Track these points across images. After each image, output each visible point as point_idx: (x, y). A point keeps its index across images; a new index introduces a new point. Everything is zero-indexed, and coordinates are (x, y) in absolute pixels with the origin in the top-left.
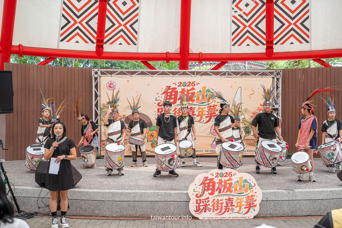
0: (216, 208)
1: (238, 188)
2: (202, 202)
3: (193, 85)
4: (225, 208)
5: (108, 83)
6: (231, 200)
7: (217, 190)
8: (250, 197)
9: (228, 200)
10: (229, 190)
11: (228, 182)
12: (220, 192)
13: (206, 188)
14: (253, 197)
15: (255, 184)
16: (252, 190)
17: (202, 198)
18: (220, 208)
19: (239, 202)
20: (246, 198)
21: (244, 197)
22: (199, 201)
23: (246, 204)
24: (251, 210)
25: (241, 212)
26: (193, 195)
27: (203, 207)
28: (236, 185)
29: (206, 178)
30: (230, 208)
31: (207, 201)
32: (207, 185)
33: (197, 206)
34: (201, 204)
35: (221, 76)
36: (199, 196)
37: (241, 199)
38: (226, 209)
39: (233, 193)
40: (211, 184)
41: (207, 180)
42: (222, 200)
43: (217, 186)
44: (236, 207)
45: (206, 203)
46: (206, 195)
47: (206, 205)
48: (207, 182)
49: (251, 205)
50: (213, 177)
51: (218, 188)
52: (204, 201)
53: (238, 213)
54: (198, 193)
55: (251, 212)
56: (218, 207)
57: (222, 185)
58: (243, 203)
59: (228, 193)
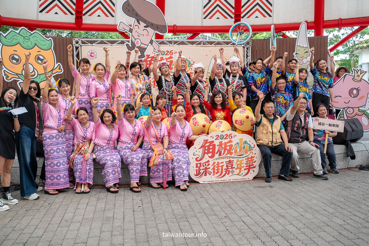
0: (216, 171)
1: (238, 150)
2: (202, 166)
3: (171, 54)
4: (225, 170)
5: (90, 52)
6: (231, 162)
7: (217, 153)
8: (250, 158)
9: (228, 163)
10: (230, 152)
11: (228, 144)
12: (220, 155)
13: (206, 151)
14: (253, 159)
15: (254, 145)
16: (252, 151)
17: (202, 162)
18: (220, 170)
19: (239, 164)
20: (246, 159)
21: (244, 159)
22: (199, 165)
23: (246, 165)
24: (251, 171)
25: (241, 174)
26: (193, 158)
27: (203, 170)
28: (236, 147)
29: (206, 141)
30: (231, 170)
31: (207, 164)
32: (207, 148)
33: (197, 170)
34: (201, 168)
35: (196, 45)
36: (198, 159)
37: (241, 161)
38: (226, 172)
39: (233, 156)
40: (211, 147)
41: (206, 143)
42: (223, 163)
43: (217, 148)
44: (236, 169)
45: (206, 166)
46: (206, 159)
47: (206, 169)
48: (208, 144)
49: (251, 167)
50: (213, 140)
51: (218, 150)
52: (204, 164)
53: (238, 175)
54: (197, 156)
55: (251, 173)
56: (218, 169)
57: (222, 147)
58: (242, 165)
59: (229, 155)
